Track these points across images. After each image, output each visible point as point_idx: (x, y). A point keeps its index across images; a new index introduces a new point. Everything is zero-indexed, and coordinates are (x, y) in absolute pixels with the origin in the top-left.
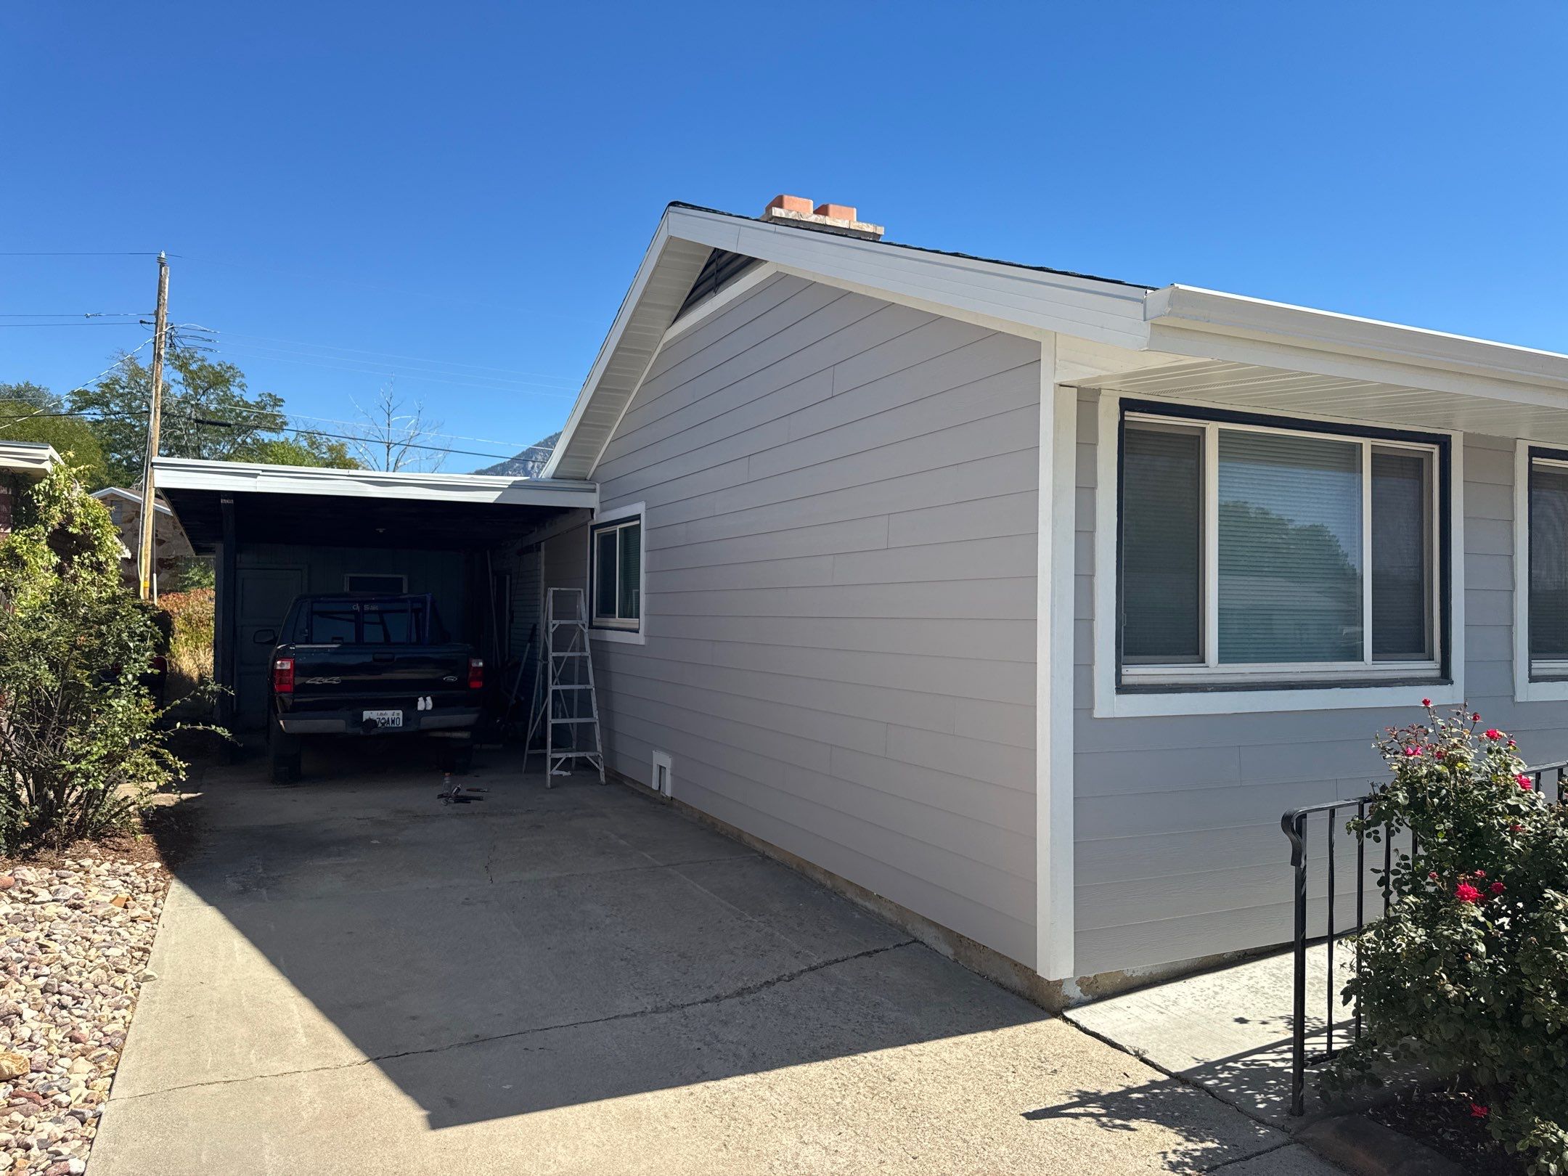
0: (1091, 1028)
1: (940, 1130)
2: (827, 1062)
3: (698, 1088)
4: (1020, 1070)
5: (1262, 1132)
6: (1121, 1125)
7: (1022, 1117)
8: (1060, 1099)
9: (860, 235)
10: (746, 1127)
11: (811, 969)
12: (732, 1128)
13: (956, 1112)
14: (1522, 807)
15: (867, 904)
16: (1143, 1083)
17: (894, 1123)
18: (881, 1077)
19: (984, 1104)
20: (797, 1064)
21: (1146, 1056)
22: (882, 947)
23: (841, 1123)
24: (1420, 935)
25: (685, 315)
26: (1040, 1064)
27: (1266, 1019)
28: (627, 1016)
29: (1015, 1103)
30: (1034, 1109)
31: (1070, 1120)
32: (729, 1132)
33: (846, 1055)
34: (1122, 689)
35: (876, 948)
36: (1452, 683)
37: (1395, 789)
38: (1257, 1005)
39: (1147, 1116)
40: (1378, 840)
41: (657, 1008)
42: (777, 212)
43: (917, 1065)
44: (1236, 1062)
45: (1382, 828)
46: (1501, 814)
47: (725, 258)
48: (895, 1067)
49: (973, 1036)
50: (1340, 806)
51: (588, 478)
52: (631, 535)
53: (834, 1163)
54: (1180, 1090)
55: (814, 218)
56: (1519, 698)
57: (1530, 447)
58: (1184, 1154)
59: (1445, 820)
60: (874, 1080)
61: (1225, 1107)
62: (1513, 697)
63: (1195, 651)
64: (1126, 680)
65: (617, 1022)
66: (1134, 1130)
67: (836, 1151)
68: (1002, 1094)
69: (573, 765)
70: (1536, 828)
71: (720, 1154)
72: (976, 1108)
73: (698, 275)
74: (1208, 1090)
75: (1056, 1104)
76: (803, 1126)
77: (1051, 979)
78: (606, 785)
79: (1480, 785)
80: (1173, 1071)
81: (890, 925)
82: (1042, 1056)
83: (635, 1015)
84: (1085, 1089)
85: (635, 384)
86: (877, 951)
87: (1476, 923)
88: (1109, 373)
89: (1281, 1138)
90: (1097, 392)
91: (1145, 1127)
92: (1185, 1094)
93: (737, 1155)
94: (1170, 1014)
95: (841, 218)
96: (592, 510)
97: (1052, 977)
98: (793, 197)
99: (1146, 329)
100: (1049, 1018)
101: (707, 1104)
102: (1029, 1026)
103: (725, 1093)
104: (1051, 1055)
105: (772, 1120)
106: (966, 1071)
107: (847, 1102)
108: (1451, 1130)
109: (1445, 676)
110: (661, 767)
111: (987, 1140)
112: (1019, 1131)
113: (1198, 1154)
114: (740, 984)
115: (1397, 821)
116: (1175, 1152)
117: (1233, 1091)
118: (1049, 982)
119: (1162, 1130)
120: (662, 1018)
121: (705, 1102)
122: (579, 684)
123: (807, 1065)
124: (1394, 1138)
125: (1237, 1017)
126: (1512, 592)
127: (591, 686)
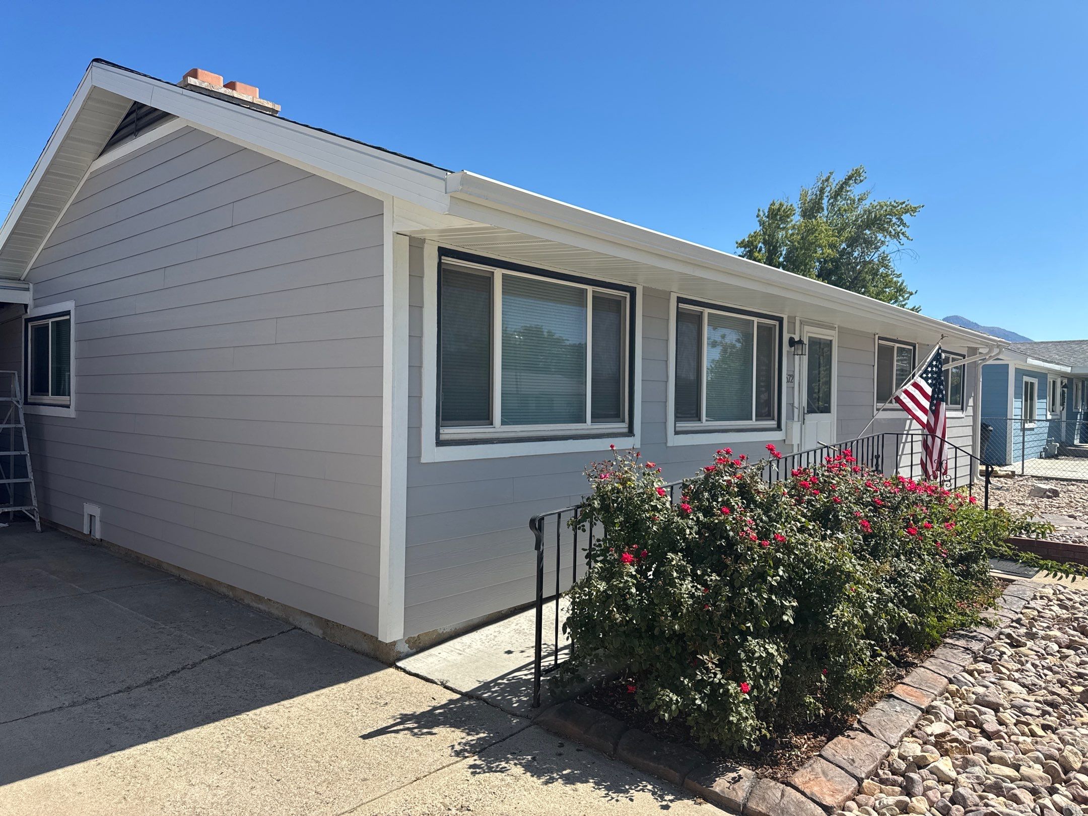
0: (413, 671)
1: (299, 757)
2: (217, 723)
3: (105, 759)
4: (362, 706)
5: (515, 721)
6: (427, 732)
7: (360, 739)
8: (388, 722)
9: (261, 109)
10: (145, 782)
11: (211, 658)
12: (132, 784)
13: (313, 743)
14: (658, 506)
15: (260, 606)
16: (444, 702)
17: (265, 759)
18: (259, 727)
19: (335, 733)
20: (192, 728)
21: (448, 684)
22: (269, 635)
23: (223, 765)
24: (602, 586)
25: (108, 152)
26: (376, 700)
27: (523, 650)
28: (45, 712)
29: (356, 729)
30: (369, 732)
31: (393, 735)
32: (130, 787)
33: (233, 716)
34: (440, 443)
35: (264, 637)
36: (634, 436)
37: (594, 499)
38: (520, 641)
39: (444, 724)
40: (584, 531)
41: (74, 703)
42: (192, 81)
43: (287, 715)
44: (503, 680)
45: (587, 524)
46: (647, 511)
47: (144, 110)
48: (270, 719)
49: (330, 688)
50: (563, 511)
51: (22, 278)
52: (62, 328)
53: (215, 795)
54: (467, 703)
55: (223, 90)
56: (670, 444)
57: (677, 297)
58: (465, 744)
59: (620, 517)
60: (254, 730)
61: (494, 709)
62: (666, 443)
63: (487, 418)
64: (442, 437)
65: (36, 718)
66: (435, 734)
67: (218, 786)
68: (348, 725)
69: (11, 517)
70: (665, 518)
71: (120, 806)
72: (327, 738)
73: (120, 120)
74: (485, 700)
75: (385, 725)
76: (192, 773)
77: (388, 641)
78: (42, 532)
79: (639, 495)
80: (464, 691)
81: (277, 619)
82: (378, 694)
83: (53, 710)
84: (405, 712)
85: (66, 203)
86: (265, 639)
87: (632, 576)
88: (428, 228)
89: (526, 723)
90: (423, 241)
91: (442, 732)
92: (470, 705)
93: (134, 804)
94: (465, 654)
95: (244, 93)
96: (26, 306)
97: (388, 640)
98: (206, 72)
99: (447, 200)
100: (386, 668)
101: (112, 769)
102: (371, 676)
103: (128, 759)
104: (385, 693)
105: (167, 772)
106: (323, 713)
107: (230, 750)
108: (621, 702)
109: (630, 432)
110: (91, 516)
111: (333, 758)
112: (357, 748)
113: (474, 742)
114: (150, 676)
115: (595, 519)
116: (459, 744)
117: (499, 698)
118: (387, 644)
119: (453, 731)
120: (78, 709)
121: (110, 768)
122: (15, 450)
123: (200, 728)
124: (589, 712)
125: (506, 650)
126: (667, 382)
127: (26, 451)
